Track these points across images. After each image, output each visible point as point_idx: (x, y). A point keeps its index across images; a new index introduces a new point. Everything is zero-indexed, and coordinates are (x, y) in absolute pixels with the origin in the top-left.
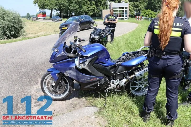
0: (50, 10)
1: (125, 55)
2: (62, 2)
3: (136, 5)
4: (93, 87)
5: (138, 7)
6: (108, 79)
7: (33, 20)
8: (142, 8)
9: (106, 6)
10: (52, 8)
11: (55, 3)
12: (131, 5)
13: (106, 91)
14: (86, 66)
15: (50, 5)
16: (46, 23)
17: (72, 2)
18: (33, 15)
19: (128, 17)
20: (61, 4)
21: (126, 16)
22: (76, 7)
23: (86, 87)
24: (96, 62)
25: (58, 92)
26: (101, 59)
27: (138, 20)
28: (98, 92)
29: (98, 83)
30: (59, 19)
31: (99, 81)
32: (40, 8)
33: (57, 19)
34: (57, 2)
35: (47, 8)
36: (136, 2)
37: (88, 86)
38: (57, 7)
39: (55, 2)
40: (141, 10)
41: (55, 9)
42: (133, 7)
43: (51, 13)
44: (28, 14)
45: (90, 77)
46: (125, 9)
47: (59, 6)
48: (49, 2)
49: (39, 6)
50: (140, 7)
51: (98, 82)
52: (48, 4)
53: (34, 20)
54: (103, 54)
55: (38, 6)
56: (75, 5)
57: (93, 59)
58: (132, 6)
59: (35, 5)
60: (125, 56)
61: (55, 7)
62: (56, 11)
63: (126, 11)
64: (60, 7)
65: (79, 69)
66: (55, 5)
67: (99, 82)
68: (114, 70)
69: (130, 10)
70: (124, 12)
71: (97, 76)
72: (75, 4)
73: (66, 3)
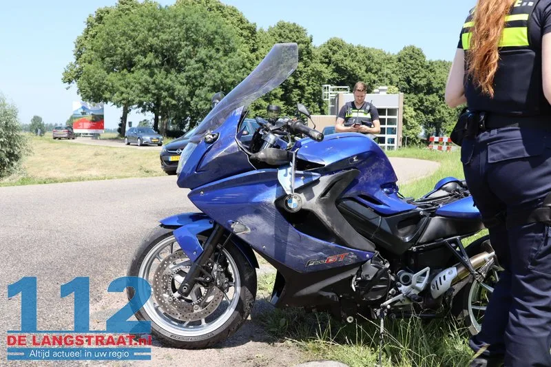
0: (122, 108)
1: (444, 186)
2: (165, 81)
3: (425, 104)
4: (330, 294)
5: (432, 112)
6: (388, 265)
7: (55, 138)
8: (446, 114)
9: (321, 103)
10: (129, 102)
11: (140, 83)
12: (411, 103)
13: (378, 314)
14: (314, 200)
15: (123, 89)
16: (103, 148)
17: (203, 85)
18: (54, 124)
19: (400, 144)
20: (162, 89)
21: (392, 141)
23: (306, 291)
24: (349, 194)
25: (195, 311)
26: (367, 184)
27: (440, 148)
28: (348, 319)
29: (352, 277)
30: (151, 139)
31: (357, 269)
32: (86, 97)
33: (147, 138)
34: (150, 79)
35: (110, 99)
36: (425, 94)
37: (314, 288)
38: (148, 99)
39: (141, 80)
40: (444, 121)
41: (140, 104)
42: (415, 110)
43: (124, 118)
44: (37, 119)
45: (326, 247)
46: (386, 117)
47: (154, 94)
48: (120, 80)
49: (81, 90)
50: (439, 112)
51: (354, 272)
52: (117, 84)
53: (60, 139)
54: (374, 167)
55: (77, 89)
56: (211, 96)
57: (340, 179)
58: (412, 109)
59: (67, 85)
60: (444, 189)
61: (142, 99)
62: (142, 111)
63: (391, 122)
64: (158, 98)
65: (290, 209)
66: (142, 92)
67: (357, 274)
68: (409, 232)
69: (405, 121)
70: (385, 124)
71: (352, 245)
72: (212, 92)
73: (178, 86)
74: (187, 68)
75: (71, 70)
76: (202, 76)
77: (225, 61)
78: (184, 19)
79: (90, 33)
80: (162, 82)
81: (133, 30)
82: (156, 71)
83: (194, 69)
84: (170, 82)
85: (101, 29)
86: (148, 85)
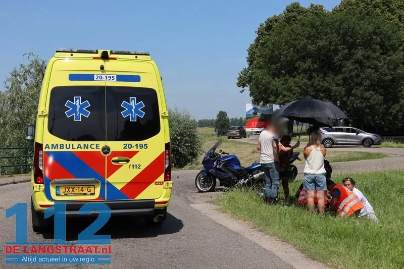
2: (322, 84)
11: (300, 87)
15: (285, 93)
22: (371, 101)
34: (308, 83)
35: (275, 102)
39: (300, 84)
44: (222, 115)
48: (283, 84)
49: (252, 93)
52: (280, 89)
53: (233, 138)
55: (250, 92)
56: (367, 94)
59: (241, 89)
72: (369, 91)
74: (343, 70)
75: (245, 75)
76: (358, 76)
77: (384, 59)
78: (341, 24)
79: (261, 41)
80: (319, 84)
81: (295, 40)
82: (314, 74)
83: (350, 71)
84: (326, 85)
85: (268, 40)
86: (308, 88)
